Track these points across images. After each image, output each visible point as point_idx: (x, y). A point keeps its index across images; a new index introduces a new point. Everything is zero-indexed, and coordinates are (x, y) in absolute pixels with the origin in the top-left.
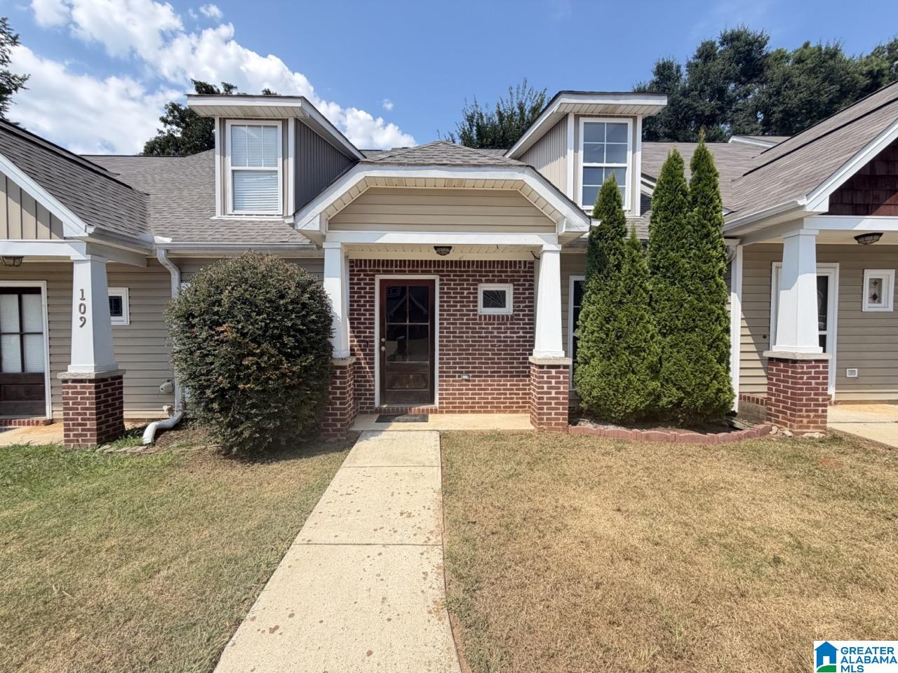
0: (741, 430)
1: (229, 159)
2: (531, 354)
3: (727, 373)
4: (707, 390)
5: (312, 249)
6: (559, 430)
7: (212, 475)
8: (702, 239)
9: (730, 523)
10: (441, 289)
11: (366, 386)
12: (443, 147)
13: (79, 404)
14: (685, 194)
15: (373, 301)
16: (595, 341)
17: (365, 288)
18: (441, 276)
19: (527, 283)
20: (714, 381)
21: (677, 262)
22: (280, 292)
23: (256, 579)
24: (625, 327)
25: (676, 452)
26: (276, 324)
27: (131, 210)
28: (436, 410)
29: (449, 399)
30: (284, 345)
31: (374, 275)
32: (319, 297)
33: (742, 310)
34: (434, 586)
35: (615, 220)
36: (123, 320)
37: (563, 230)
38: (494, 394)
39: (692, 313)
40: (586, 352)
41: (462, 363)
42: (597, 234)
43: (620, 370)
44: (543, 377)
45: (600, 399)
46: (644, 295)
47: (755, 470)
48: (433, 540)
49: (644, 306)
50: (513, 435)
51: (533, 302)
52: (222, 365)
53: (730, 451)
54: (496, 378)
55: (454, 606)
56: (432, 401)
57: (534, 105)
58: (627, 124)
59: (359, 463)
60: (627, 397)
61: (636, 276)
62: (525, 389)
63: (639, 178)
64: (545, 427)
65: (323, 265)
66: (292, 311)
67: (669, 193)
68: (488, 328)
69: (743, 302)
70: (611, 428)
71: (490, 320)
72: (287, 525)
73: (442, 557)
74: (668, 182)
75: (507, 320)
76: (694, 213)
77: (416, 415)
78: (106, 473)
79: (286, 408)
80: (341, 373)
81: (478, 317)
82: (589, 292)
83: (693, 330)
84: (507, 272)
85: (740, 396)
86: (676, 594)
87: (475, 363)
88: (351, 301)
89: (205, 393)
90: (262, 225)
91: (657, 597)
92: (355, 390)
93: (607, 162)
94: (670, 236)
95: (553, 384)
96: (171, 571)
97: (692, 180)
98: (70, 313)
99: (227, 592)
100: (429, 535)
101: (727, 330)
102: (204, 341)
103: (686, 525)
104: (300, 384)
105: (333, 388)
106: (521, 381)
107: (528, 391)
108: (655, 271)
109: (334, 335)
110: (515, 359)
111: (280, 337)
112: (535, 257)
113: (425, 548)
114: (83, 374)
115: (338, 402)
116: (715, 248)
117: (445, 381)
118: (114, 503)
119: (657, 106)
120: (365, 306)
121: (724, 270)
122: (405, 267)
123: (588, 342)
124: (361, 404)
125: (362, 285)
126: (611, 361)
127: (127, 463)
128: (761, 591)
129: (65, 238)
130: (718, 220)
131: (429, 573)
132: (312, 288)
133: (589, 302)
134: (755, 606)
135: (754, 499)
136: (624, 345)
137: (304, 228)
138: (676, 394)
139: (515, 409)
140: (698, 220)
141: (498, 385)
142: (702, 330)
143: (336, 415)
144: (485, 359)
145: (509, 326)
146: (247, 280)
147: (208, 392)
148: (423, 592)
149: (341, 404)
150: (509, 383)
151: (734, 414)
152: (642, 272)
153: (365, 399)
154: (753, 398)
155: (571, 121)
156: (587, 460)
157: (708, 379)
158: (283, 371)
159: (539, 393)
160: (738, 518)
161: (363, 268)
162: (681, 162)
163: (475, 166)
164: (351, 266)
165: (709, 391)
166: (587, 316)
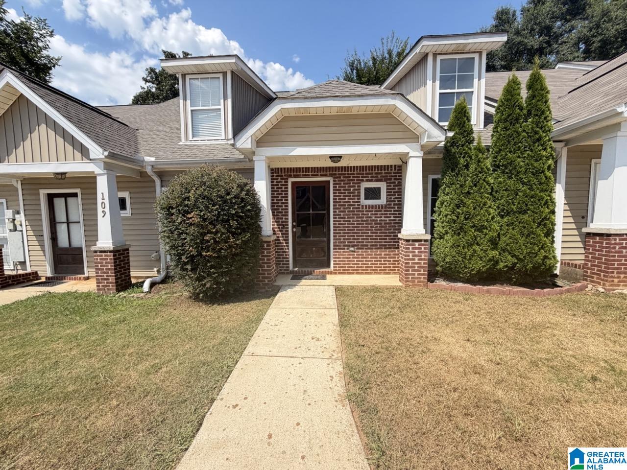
0: (562, 287)
1: (188, 102)
2: (400, 232)
3: (552, 244)
4: (535, 257)
5: (246, 161)
6: (421, 286)
7: (187, 312)
8: (534, 143)
9: (556, 352)
10: (334, 187)
11: (283, 255)
12: (335, 84)
13: (104, 266)
14: (521, 109)
15: (287, 197)
16: (448, 222)
17: (282, 188)
18: (334, 178)
19: (397, 182)
20: (542, 251)
21: (514, 161)
22: (227, 190)
23: (221, 375)
24: (472, 212)
25: (511, 302)
26: (225, 212)
27: (128, 140)
28: (331, 272)
29: (341, 264)
30: (230, 226)
31: (287, 179)
32: (252, 194)
33: (565, 197)
34: (338, 385)
35: (465, 131)
36: (127, 213)
37: (425, 140)
38: (372, 261)
39: (525, 199)
40: (441, 230)
41: (350, 239)
42: (451, 143)
43: (467, 243)
44: (409, 248)
45: (451, 264)
46: (487, 186)
47: (574, 315)
48: (335, 356)
49: (487, 195)
50: (387, 289)
51: (401, 195)
52: (191, 240)
53: (553, 301)
54: (374, 250)
55: (353, 398)
56: (329, 266)
57: (399, 50)
58: (474, 58)
59: (281, 306)
60: (473, 263)
61: (480, 172)
62: (395, 258)
63: (483, 100)
64: (410, 284)
65: (254, 172)
66: (235, 203)
67: (509, 108)
68: (368, 214)
69: (566, 191)
70: (460, 285)
71: (369, 208)
72: (237, 343)
73: (342, 367)
74: (508, 100)
75: (382, 208)
76: (528, 123)
77: (318, 275)
78: (123, 309)
79: (233, 268)
80: (267, 246)
81: (361, 207)
82: (444, 186)
83: (525, 212)
84: (381, 173)
85: (562, 262)
86: (514, 398)
87: (359, 239)
88: (272, 197)
89: (181, 259)
90: (212, 147)
91: (500, 400)
92: (276, 258)
93: (458, 89)
94: (509, 142)
95: (417, 253)
96: (168, 368)
97: (527, 97)
98: (96, 209)
99: (204, 382)
100: (332, 353)
101: (553, 212)
102: (180, 224)
103: (521, 352)
104: (241, 253)
105: (263, 256)
106: (392, 251)
107: (397, 259)
108: (496, 169)
109: (262, 220)
110: (387, 236)
111: (228, 221)
112: (403, 162)
113: (330, 361)
114: (105, 247)
115: (266, 265)
116: (545, 149)
117: (337, 252)
118: (130, 327)
119: (499, 42)
120: (282, 200)
121: (552, 166)
122: (309, 172)
123: (443, 223)
124: (280, 267)
125: (280, 186)
126: (461, 236)
127: (135, 304)
128: (582, 399)
129: (91, 160)
130: (548, 127)
131: (334, 377)
132: (248, 187)
133: (444, 193)
134: (578, 409)
135: (574, 335)
136: (471, 224)
137: (240, 147)
138: (511, 260)
139: (387, 271)
140: (532, 128)
141: (375, 254)
142: (533, 212)
143: (265, 274)
144: (366, 236)
145: (383, 212)
146: (205, 183)
147: (184, 258)
148: (331, 388)
149: (267, 267)
150: (383, 253)
151: (556, 276)
152: (486, 170)
153: (283, 264)
154: (572, 264)
155: (430, 59)
156: (442, 306)
157: (537, 248)
158: (230, 243)
159: (406, 259)
160: (562, 349)
161: (280, 174)
162: (519, 84)
163: (359, 96)
164: (272, 173)
165: (537, 258)
166: (442, 204)
